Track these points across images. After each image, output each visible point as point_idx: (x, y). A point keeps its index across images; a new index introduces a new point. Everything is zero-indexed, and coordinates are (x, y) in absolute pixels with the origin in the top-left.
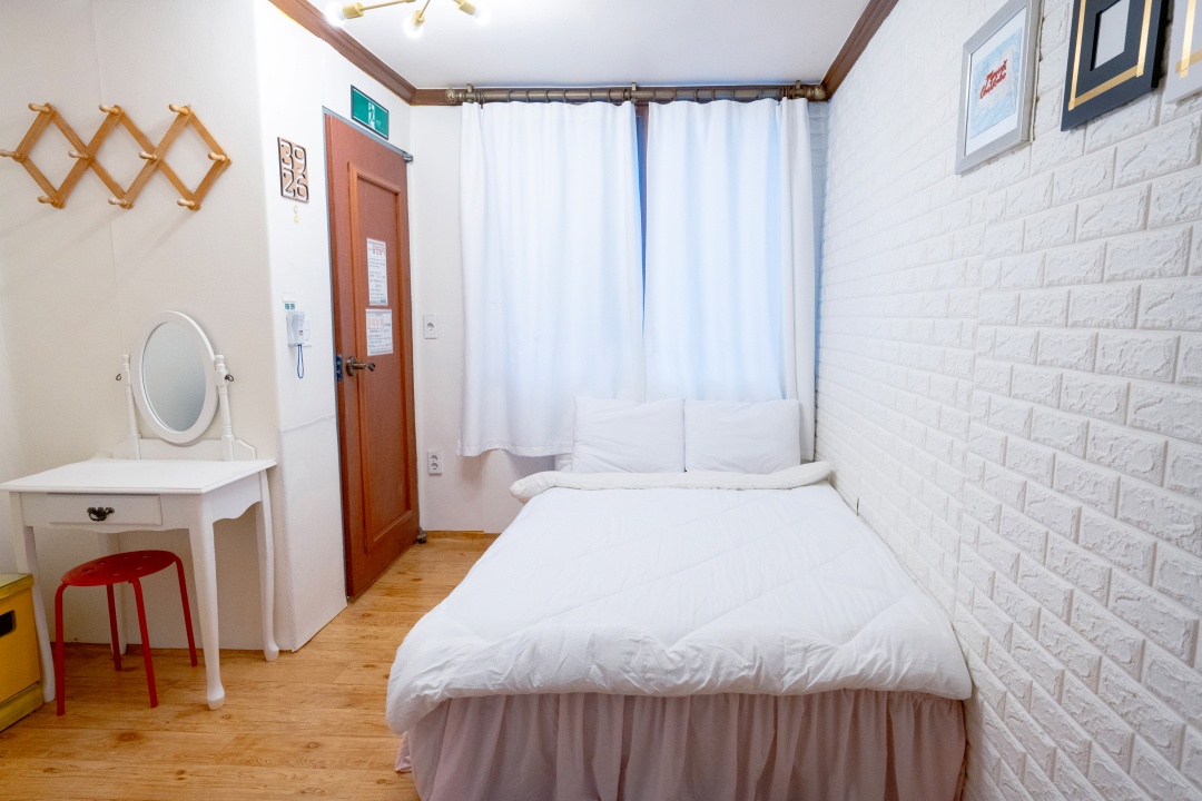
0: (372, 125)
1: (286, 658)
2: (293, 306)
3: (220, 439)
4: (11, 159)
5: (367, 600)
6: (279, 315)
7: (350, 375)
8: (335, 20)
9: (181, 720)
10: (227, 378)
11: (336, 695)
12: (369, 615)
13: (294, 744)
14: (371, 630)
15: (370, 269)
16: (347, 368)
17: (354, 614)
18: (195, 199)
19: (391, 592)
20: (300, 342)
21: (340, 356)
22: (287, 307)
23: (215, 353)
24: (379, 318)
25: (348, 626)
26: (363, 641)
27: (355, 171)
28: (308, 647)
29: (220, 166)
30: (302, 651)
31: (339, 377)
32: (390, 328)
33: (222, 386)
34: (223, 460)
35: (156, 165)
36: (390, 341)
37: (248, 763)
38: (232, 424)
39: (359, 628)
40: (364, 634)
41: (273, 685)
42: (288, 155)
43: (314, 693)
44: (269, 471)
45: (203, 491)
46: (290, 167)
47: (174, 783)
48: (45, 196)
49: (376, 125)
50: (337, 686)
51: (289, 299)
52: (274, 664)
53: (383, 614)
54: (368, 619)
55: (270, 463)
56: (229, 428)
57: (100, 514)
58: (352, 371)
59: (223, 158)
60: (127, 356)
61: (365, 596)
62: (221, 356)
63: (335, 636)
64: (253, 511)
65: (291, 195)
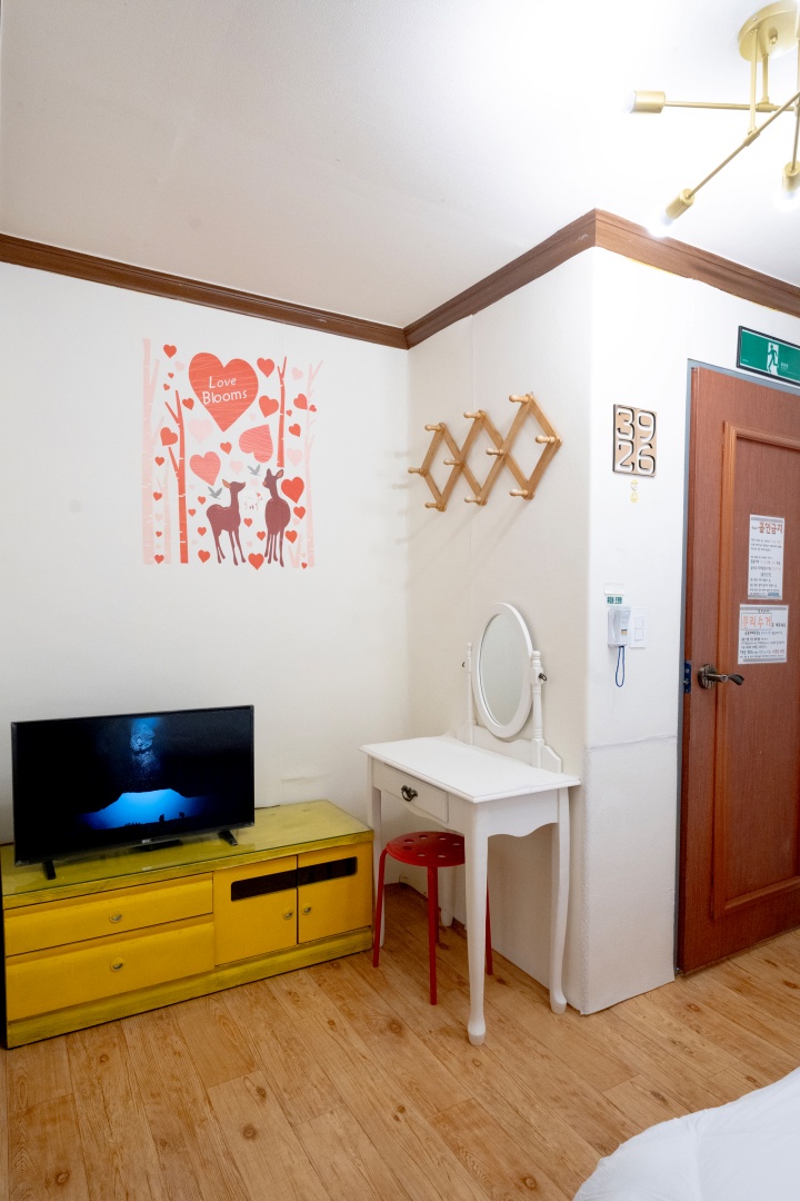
0: (774, 370)
1: (572, 1018)
2: (620, 600)
3: (530, 740)
4: (418, 475)
5: (708, 983)
6: (598, 611)
7: (702, 686)
8: (659, 229)
9: (441, 1037)
10: (541, 676)
11: (598, 1117)
12: (698, 1010)
13: (514, 1162)
14: (689, 1037)
15: (752, 553)
16: (699, 677)
17: (678, 997)
18: (530, 488)
19: (744, 987)
20: (621, 644)
21: (688, 662)
22: (610, 600)
23: (535, 649)
24: (763, 616)
25: (664, 1014)
26: (670, 1048)
27: (732, 432)
28: (602, 1016)
29: (552, 448)
30: (594, 1018)
31: (686, 688)
32: (785, 630)
33: (536, 685)
34: (531, 765)
35: (504, 459)
36: (784, 647)
37: (456, 1149)
38: (544, 728)
39: (675, 1025)
40: (677, 1038)
41: (540, 1049)
42: (628, 424)
43: (575, 1094)
44: (572, 791)
45: (476, 800)
46: (630, 437)
47: (389, 1118)
48: (434, 501)
49: (778, 370)
50: (604, 1103)
51: (614, 592)
52: (556, 1018)
53: (716, 1018)
54: (692, 1016)
55: (574, 782)
56: (539, 731)
57: (410, 794)
58: (705, 682)
59: (552, 439)
60: (470, 644)
61: (703, 975)
62: (538, 653)
63: (640, 1019)
64: (547, 833)
65: (630, 469)
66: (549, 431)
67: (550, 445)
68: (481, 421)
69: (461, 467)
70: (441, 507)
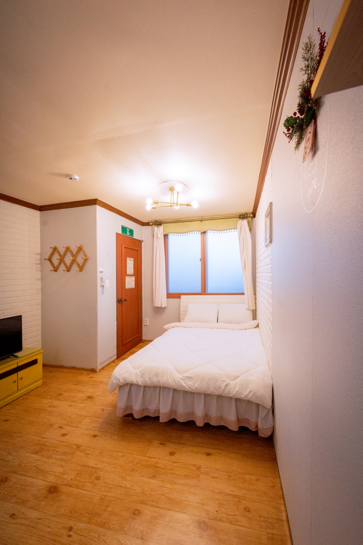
4: (47, 260)
18: (81, 268)
27: (124, 247)
35: (74, 260)
48: (53, 269)
49: (129, 234)
66: (85, 256)
67: (85, 259)
68: (68, 249)
69: (62, 260)
70: (56, 271)
